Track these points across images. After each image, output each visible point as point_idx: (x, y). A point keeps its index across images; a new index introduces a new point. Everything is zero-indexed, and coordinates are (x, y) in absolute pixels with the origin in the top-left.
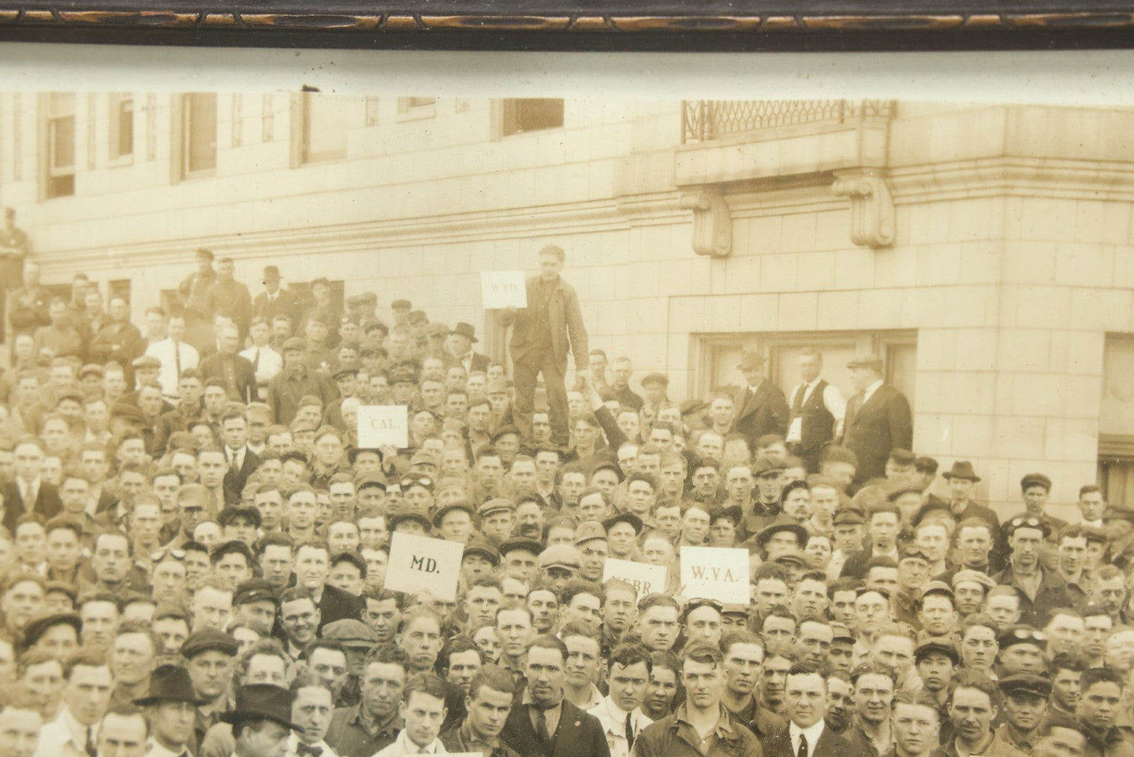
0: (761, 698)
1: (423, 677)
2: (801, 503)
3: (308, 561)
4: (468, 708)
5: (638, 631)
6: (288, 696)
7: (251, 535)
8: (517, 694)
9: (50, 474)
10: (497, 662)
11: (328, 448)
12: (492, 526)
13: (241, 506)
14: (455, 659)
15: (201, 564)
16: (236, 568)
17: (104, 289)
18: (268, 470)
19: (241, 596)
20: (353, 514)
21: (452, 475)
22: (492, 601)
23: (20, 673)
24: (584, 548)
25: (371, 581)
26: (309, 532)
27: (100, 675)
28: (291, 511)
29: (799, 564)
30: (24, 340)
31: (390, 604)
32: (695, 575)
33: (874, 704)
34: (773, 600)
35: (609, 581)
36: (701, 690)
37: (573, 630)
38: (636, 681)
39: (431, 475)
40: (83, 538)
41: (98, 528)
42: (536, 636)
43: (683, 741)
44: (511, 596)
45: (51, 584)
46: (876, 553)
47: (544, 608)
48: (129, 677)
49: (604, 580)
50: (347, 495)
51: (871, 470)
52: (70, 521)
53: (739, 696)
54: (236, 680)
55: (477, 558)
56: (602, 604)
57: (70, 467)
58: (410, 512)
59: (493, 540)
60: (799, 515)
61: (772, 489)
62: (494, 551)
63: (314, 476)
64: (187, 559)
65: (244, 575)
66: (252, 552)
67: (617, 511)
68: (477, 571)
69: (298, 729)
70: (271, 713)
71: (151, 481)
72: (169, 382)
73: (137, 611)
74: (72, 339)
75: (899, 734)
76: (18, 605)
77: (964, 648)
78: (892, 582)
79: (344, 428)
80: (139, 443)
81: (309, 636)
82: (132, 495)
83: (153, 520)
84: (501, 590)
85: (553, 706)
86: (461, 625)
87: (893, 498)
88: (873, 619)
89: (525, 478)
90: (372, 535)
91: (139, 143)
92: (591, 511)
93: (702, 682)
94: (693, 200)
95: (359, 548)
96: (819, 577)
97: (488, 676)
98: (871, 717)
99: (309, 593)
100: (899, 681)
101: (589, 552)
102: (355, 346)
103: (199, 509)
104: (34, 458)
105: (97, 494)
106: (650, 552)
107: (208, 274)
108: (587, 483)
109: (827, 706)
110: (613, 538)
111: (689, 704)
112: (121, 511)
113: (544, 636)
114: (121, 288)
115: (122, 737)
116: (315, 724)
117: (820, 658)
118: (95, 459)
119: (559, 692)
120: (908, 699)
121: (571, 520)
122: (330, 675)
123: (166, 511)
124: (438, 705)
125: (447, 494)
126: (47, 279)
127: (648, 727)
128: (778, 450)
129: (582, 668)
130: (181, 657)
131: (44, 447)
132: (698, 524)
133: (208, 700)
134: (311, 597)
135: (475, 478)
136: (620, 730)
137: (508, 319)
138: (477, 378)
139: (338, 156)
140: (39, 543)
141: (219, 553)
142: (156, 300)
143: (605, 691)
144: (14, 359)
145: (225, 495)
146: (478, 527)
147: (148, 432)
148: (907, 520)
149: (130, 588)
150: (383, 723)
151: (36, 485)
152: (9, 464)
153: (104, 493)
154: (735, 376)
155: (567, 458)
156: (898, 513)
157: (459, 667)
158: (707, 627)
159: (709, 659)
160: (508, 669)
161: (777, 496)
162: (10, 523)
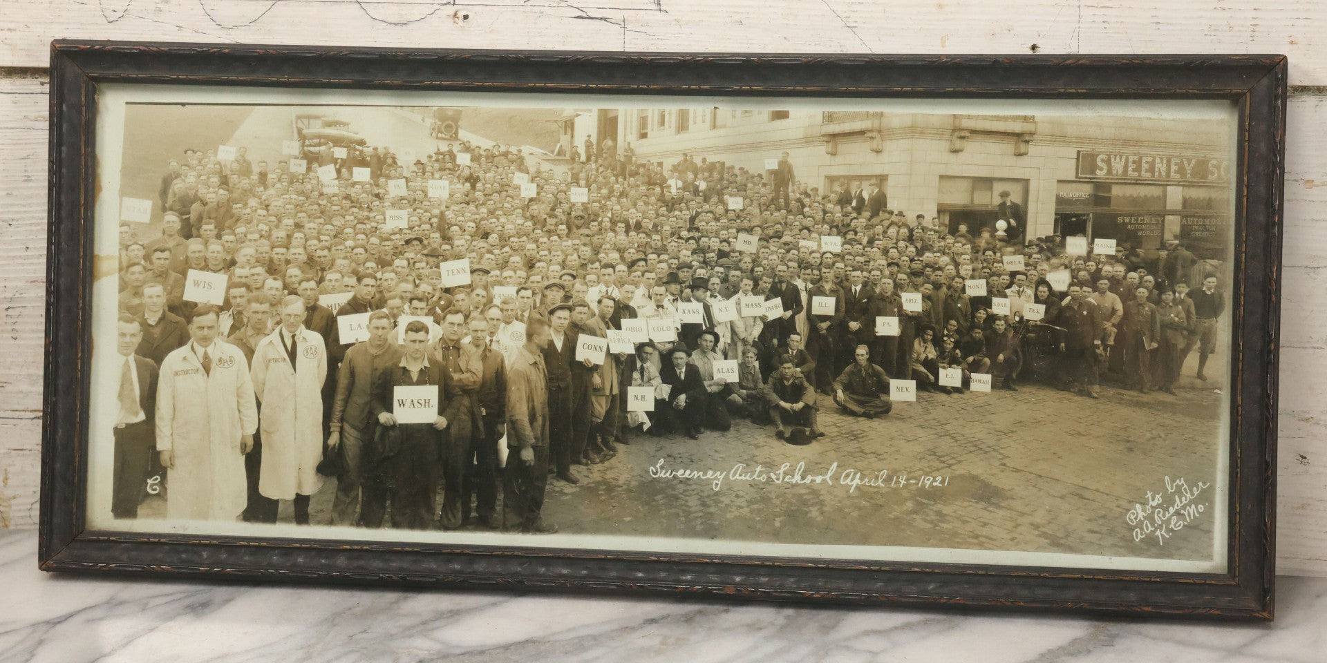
0: (844, 278)
1: (747, 275)
2: (856, 223)
3: (714, 242)
4: (760, 283)
5: (809, 260)
6: (707, 281)
7: (697, 235)
8: (774, 279)
9: (639, 218)
10: (768, 270)
11: (720, 209)
12: (767, 232)
13: (694, 226)
14: (756, 269)
15: (682, 243)
17: (655, 165)
18: (702, 216)
19: (694, 252)
20: (727, 228)
21: (756, 217)
22: (767, 253)
23: (629, 275)
24: (793, 237)
25: (732, 247)
26: (714, 234)
27: (653, 275)
28: (709, 228)
29: (855, 240)
30: (632, 179)
31: (737, 254)
33: (876, 279)
34: (847, 251)
35: (801, 246)
36: (827, 276)
37: (790, 260)
38: (808, 274)
39: (750, 217)
40: (648, 236)
41: (652, 233)
42: (780, 262)
43: (821, 291)
44: (773, 251)
45: (639, 249)
46: (877, 237)
47: (782, 254)
48: (661, 276)
50: (725, 223)
51: (875, 214)
52: (644, 231)
53: (837, 278)
54: (692, 276)
55: (763, 240)
56: (799, 253)
57: (645, 216)
58: (743, 228)
59: (767, 235)
60: (855, 227)
61: (848, 220)
62: (767, 238)
63: (716, 218)
64: (678, 242)
65: (695, 246)
66: (697, 239)
67: (803, 226)
68: (763, 244)
69: (710, 290)
70: (702, 285)
71: (668, 220)
72: (674, 191)
73: (663, 257)
74: (646, 179)
75: (882, 287)
76: (629, 256)
77: (901, 263)
78: (881, 245)
79: (724, 204)
80: (665, 209)
81: (713, 264)
82: (663, 224)
83: (668, 231)
84: (769, 249)
85: (784, 282)
86: (758, 259)
87: (881, 221)
88: (876, 255)
89: (777, 217)
90: (732, 234)
91: (666, 123)
92: (796, 227)
93: (827, 274)
94: (826, 139)
95: (729, 238)
96: (861, 244)
97: (765, 274)
98: (875, 282)
99: (714, 251)
100: (883, 272)
101: (795, 238)
102: (728, 180)
103: (682, 227)
104: (634, 213)
105: (652, 223)
106: (813, 238)
107: (686, 160)
108: (795, 219)
109: (862, 280)
110: (802, 234)
111: (823, 280)
112: (659, 228)
113: (782, 262)
114: (660, 164)
115: (659, 293)
116: (715, 288)
117: (861, 267)
118: (652, 213)
119: (786, 278)
120: (885, 277)
121: (790, 229)
122: (720, 274)
123: (672, 228)
124: (751, 283)
125: (754, 222)
126: (639, 162)
127: (812, 288)
128: (849, 208)
129: (793, 271)
130: (676, 270)
131: (637, 210)
132: (826, 230)
133: (684, 282)
135: (762, 218)
136: (804, 289)
137: (772, 172)
138: (764, 189)
139: (724, 126)
140: (635, 238)
141: (687, 240)
142: (671, 168)
143: (799, 278)
144: (629, 185)
145: (690, 223)
146: (763, 231)
147: (667, 206)
148: (885, 227)
149: (661, 250)
150: (735, 288)
151: (634, 221)
152: (627, 215)
153: (654, 223)
154: (837, 188)
155: (789, 212)
156: (883, 226)
157: (757, 272)
158: (829, 259)
159: (829, 268)
160: (771, 272)
161: (849, 221)
162: (627, 232)
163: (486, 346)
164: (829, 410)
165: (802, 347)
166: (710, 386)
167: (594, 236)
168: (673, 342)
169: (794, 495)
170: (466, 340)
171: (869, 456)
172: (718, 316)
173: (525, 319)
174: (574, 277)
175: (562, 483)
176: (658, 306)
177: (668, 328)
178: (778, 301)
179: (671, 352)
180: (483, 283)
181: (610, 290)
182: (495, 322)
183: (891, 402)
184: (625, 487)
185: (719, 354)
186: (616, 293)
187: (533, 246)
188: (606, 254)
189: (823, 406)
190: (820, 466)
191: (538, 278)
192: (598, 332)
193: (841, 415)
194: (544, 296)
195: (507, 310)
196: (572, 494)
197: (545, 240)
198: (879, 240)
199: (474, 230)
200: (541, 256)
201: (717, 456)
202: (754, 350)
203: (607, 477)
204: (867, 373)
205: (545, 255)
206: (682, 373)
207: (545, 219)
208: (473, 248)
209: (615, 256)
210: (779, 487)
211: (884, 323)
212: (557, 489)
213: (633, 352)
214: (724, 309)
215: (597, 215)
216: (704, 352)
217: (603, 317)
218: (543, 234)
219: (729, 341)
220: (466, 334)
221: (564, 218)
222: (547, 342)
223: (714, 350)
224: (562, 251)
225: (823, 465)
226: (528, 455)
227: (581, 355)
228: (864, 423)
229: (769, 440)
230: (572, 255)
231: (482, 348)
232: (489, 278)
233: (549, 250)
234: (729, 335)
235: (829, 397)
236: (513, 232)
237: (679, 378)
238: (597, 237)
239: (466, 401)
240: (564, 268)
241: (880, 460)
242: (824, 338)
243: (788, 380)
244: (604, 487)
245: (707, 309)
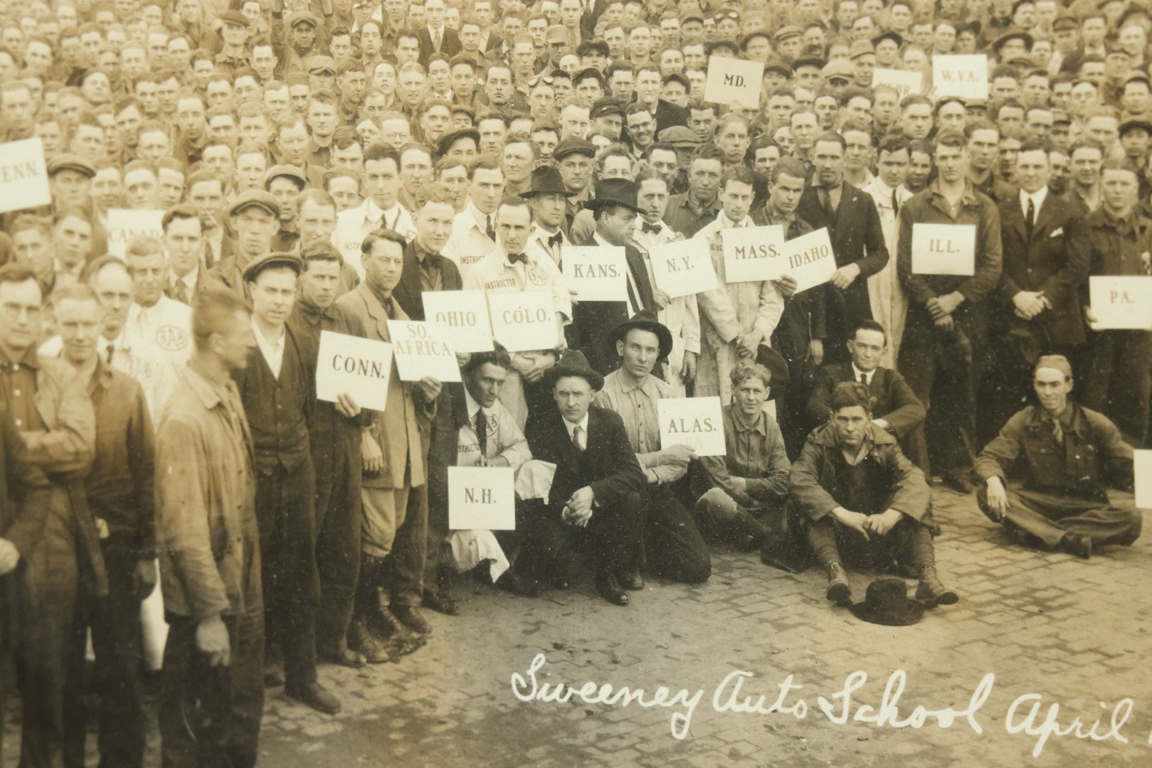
0: (997, 172)
1: (736, 169)
2: (1028, 15)
3: (646, 82)
4: (770, 191)
5: (900, 124)
6: (633, 187)
7: (602, 63)
8: (808, 179)
9: (451, 22)
10: (792, 155)
12: (786, 48)
13: (594, 41)
14: (760, 153)
15: (565, 87)
16: (592, 90)
18: (613, 11)
19: (596, 111)
20: (678, 43)
21: (754, 9)
22: (787, 107)
23: (436, 175)
24: (856, 61)
25: (694, 95)
26: (646, 60)
27: (494, 176)
28: (632, 43)
29: (1027, 64)
31: (709, 113)
32: (945, 78)
33: (1087, 171)
34: (1006, 94)
35: (878, 87)
36: (950, 168)
37: (850, 126)
38: (899, 164)
39: (738, 9)
40: (478, 71)
41: (488, 61)
42: (822, 133)
43: (936, 209)
44: (802, 102)
45: (455, 107)
46: (1088, 51)
47: (827, 110)
48: (516, 177)
49: (874, 85)
50: (674, 28)
52: (467, 58)
53: (980, 171)
54: (595, 176)
55: (774, 73)
56: (872, 105)
57: (466, 16)
58: (721, 40)
59: (786, 59)
60: (1026, 25)
61: (1005, 5)
62: (788, 67)
63: (649, 15)
64: (555, 84)
65: (598, 95)
66: (603, 76)
67: (883, 30)
68: (775, 84)
69: (643, 212)
70: (622, 200)
71: (527, 24)
73: (520, 126)
75: (1106, 193)
76: (433, 124)
78: (1100, 74)
81: (648, 140)
82: (513, 35)
83: (529, 54)
84: (793, 96)
85: (836, 187)
86: (763, 126)
87: (1099, 7)
88: (1086, 104)
89: (810, 8)
90: (694, 59)
92: (862, 32)
93: (951, 162)
95: (684, 70)
96: (1042, 73)
97: (784, 165)
98: (1085, 181)
99: (647, 106)
100: (1107, 151)
101: (861, 64)
103: (562, 44)
104: (439, 10)
105: (487, 37)
106: (909, 62)
108: (859, 9)
109: (1049, 175)
110: (880, 52)
111: (941, 179)
112: (505, 48)
113: (827, 132)
115: (512, 222)
116: (654, 207)
117: (1044, 138)
118: (484, 9)
119: (840, 176)
120: (1113, 165)
121: (847, 39)
122: (665, 170)
123: (539, 47)
124: (748, 190)
125: (750, 24)
127: (909, 200)
129: (857, 156)
130: (554, 160)
132: (947, 37)
133: (574, 192)
134: (649, 110)
135: (772, 10)
136: (888, 203)
140: (445, 76)
141: (578, 78)
143: (876, 172)
145: (582, 32)
146: (774, 48)
148: (1112, 23)
149: (513, 108)
150: (706, 205)
151: (441, 30)
152: (421, 15)
153: (491, 34)
156: (1105, 17)
157: (764, 160)
158: (955, 119)
159: (956, 143)
160: (801, 159)
161: (1008, 10)
162: (424, 61)
163: (99, 364)
164: (965, 532)
165: (889, 362)
166: (652, 465)
167: (341, 72)
168: (555, 352)
169: (881, 757)
170: (50, 349)
171: (1080, 659)
172: (664, 282)
173: (189, 294)
174: (300, 183)
175: (300, 711)
176: (513, 258)
177: (541, 315)
178: (820, 238)
179: (552, 376)
180: (81, 201)
181: (391, 216)
182: (117, 302)
183: (1139, 511)
184: (452, 724)
185: (674, 383)
186: (407, 226)
187: (195, 103)
188: (376, 120)
189: (950, 522)
190: (950, 682)
191: (213, 187)
192: (368, 325)
193: (1001, 545)
194: (230, 233)
195: (144, 271)
196: (326, 739)
197: (223, 85)
198: (1094, 59)
199: (48, 62)
200: (217, 129)
201: (678, 648)
202: (762, 370)
203: (407, 696)
204: (1069, 432)
205: (227, 128)
206: (580, 431)
207: (219, 31)
208: (48, 109)
209: (398, 125)
210: (841, 734)
211: (1114, 295)
212: (289, 726)
213: (456, 377)
214: (679, 264)
215: (346, 18)
216: (633, 378)
217: (377, 288)
218: (215, 71)
219: (696, 347)
220: (50, 333)
221: (264, 26)
222: (244, 351)
223: (658, 372)
224: (267, 115)
225: (958, 681)
226: (214, 638)
227: (328, 387)
228: (1065, 569)
229: (811, 610)
230: (291, 125)
231: (90, 369)
232: (92, 189)
233: (234, 112)
234: (695, 330)
235: (966, 498)
236: (143, 67)
237: (573, 445)
238: (350, 75)
239: (59, 502)
240: (273, 161)
241: (1113, 670)
242: (947, 337)
243: (854, 450)
244: (400, 723)
245: (636, 263)
